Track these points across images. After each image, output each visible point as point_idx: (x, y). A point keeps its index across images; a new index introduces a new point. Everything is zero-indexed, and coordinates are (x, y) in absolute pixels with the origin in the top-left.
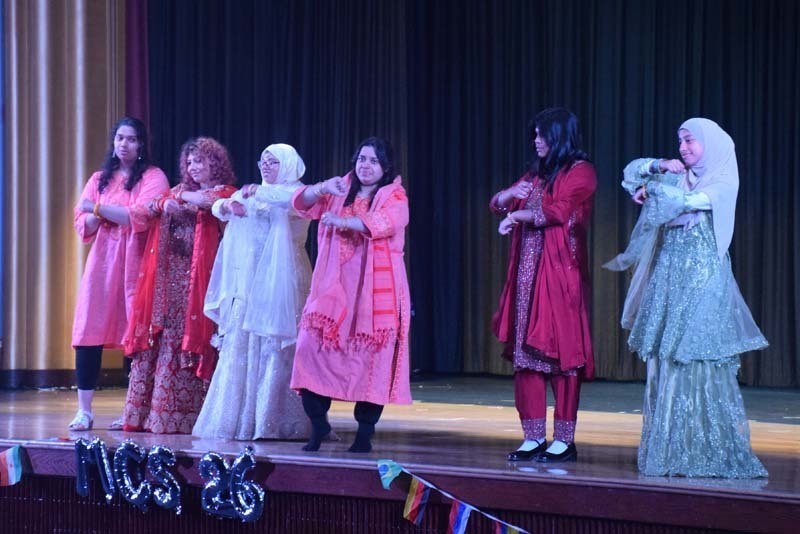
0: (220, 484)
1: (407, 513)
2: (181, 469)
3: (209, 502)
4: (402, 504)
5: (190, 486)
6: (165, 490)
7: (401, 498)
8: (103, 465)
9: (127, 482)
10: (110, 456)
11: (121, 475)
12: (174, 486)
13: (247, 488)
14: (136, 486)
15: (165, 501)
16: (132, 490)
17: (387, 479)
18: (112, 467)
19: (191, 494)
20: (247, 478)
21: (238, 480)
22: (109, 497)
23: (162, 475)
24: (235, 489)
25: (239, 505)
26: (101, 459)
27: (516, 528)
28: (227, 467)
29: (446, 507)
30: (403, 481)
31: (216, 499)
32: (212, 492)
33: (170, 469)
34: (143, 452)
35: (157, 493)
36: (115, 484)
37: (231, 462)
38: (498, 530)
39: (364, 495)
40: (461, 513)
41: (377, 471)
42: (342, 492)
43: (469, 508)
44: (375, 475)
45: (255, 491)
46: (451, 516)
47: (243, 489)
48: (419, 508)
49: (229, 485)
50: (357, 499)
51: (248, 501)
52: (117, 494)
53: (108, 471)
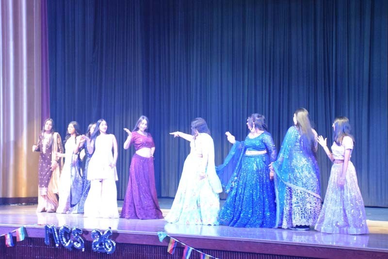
0: (100, 240)
1: (169, 250)
2: (84, 235)
3: (95, 247)
4: (167, 247)
5: (87, 241)
6: (78, 243)
7: (166, 245)
8: (55, 234)
9: (64, 240)
10: (58, 231)
11: (62, 237)
12: (81, 241)
13: (109, 242)
14: (67, 241)
15: (78, 246)
16: (66, 243)
17: (161, 238)
18: (58, 234)
19: (88, 244)
20: (109, 238)
21: (106, 239)
22: (57, 245)
23: (77, 237)
24: (105, 242)
25: (106, 247)
26: (54, 231)
27: (209, 256)
28: (101, 234)
29: (183, 248)
30: (167, 239)
31: (97, 246)
32: (95, 244)
33: (81, 236)
34: (70, 229)
35: (75, 243)
36: (60, 241)
37: (103, 233)
38: (202, 256)
39: (152, 244)
40: (188, 251)
41: (158, 236)
42: (144, 243)
43: (191, 249)
45: (112, 243)
46: (185, 252)
47: (107, 242)
48: (173, 248)
49: (103, 241)
50: (150, 245)
51: (110, 247)
52: (60, 244)
53: (57, 236)
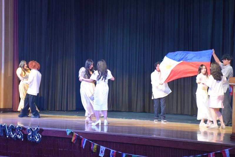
0: (32, 134)
1: (72, 141)
2: (23, 130)
3: (29, 138)
4: (72, 139)
5: (25, 134)
6: (20, 135)
7: (71, 137)
8: (6, 129)
9: (11, 133)
10: (8, 128)
11: (10, 132)
12: (22, 134)
13: (38, 135)
14: (13, 134)
15: (20, 138)
16: (12, 135)
17: (68, 133)
18: (8, 130)
19: (25, 136)
20: (37, 133)
21: (35, 133)
22: (7, 136)
23: (19, 132)
24: (35, 135)
25: (36, 138)
26: (6, 128)
27: (96, 144)
28: (33, 130)
29: (81, 139)
30: (72, 133)
31: (31, 137)
32: (30, 136)
33: (21, 131)
34: (15, 127)
35: (18, 136)
36: (9, 134)
37: (34, 129)
38: (92, 145)
39: (63, 137)
40: (84, 141)
41: (66, 131)
42: (58, 136)
43: (86, 140)
44: (65, 132)
45: (39, 136)
46: (82, 141)
47: (37, 135)
48: (75, 139)
49: (34, 134)
50: (62, 137)
51: (38, 138)
52: (9, 136)
53: (7, 131)
